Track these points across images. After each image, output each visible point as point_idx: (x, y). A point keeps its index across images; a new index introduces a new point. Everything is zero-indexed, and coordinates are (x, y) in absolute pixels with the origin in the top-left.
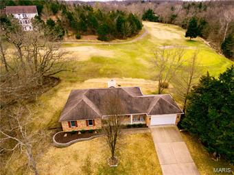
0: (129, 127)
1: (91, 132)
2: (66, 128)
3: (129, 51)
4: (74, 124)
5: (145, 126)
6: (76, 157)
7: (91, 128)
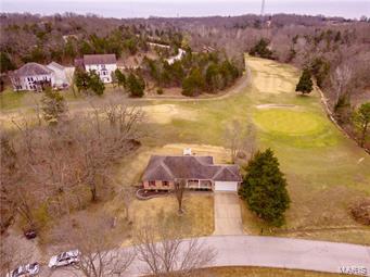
0: (197, 190)
1: (166, 191)
2: (147, 186)
3: (215, 110)
4: (153, 183)
5: (211, 190)
6: (153, 207)
7: (166, 188)
